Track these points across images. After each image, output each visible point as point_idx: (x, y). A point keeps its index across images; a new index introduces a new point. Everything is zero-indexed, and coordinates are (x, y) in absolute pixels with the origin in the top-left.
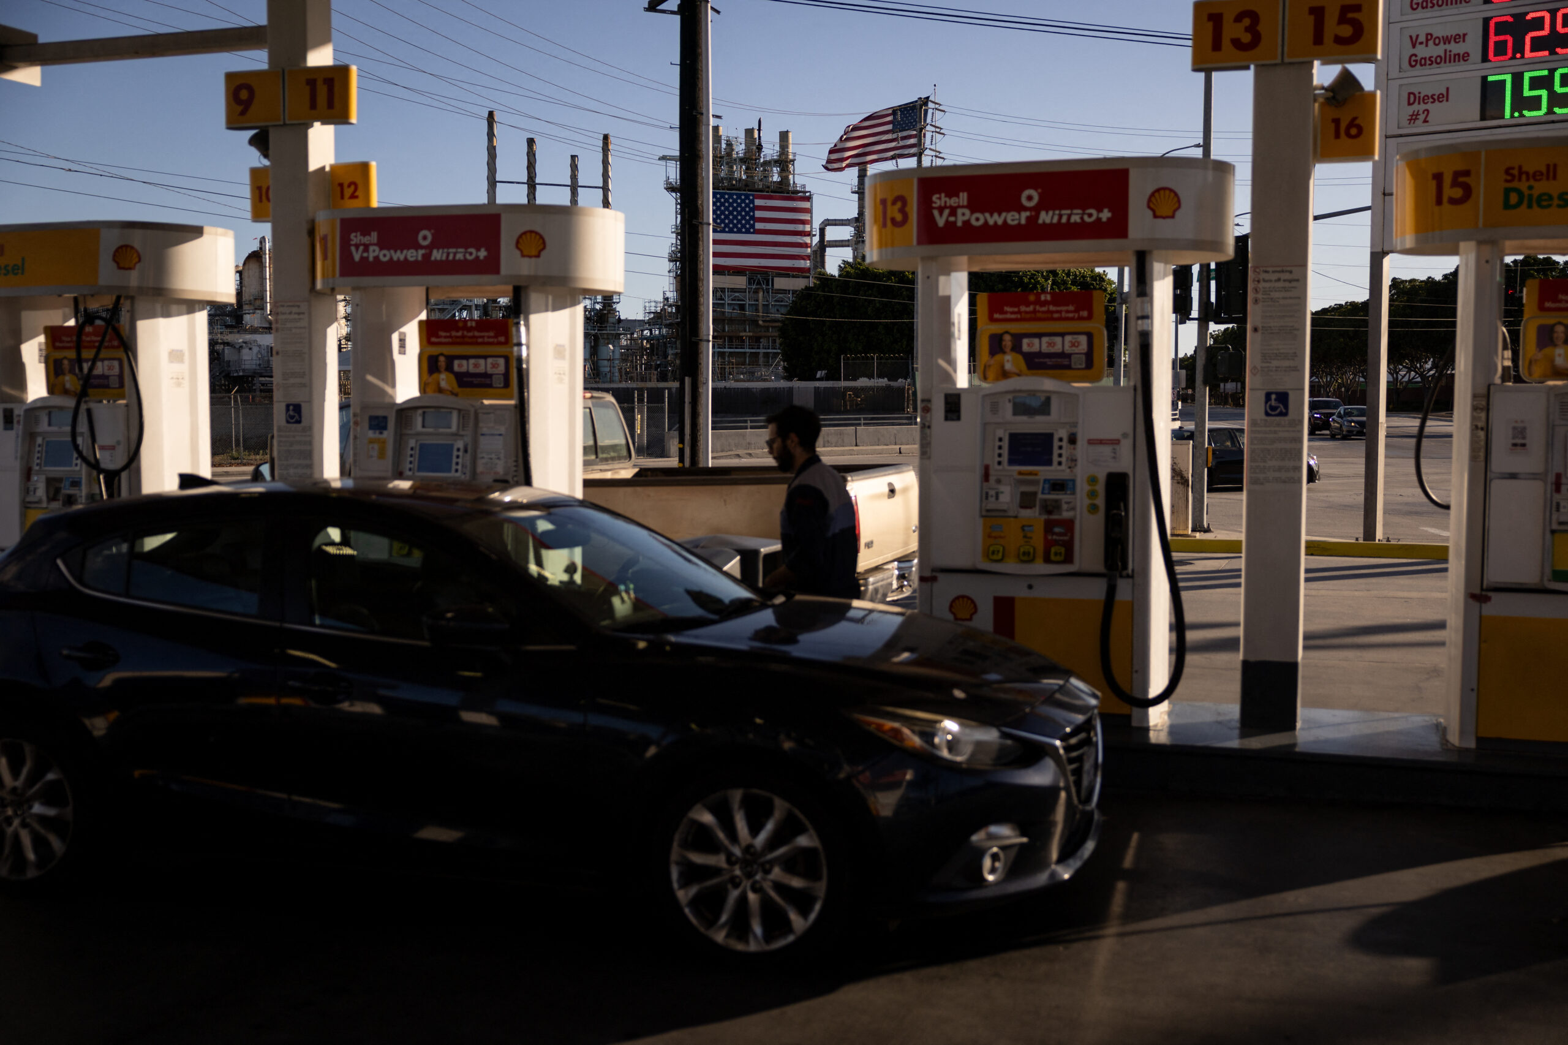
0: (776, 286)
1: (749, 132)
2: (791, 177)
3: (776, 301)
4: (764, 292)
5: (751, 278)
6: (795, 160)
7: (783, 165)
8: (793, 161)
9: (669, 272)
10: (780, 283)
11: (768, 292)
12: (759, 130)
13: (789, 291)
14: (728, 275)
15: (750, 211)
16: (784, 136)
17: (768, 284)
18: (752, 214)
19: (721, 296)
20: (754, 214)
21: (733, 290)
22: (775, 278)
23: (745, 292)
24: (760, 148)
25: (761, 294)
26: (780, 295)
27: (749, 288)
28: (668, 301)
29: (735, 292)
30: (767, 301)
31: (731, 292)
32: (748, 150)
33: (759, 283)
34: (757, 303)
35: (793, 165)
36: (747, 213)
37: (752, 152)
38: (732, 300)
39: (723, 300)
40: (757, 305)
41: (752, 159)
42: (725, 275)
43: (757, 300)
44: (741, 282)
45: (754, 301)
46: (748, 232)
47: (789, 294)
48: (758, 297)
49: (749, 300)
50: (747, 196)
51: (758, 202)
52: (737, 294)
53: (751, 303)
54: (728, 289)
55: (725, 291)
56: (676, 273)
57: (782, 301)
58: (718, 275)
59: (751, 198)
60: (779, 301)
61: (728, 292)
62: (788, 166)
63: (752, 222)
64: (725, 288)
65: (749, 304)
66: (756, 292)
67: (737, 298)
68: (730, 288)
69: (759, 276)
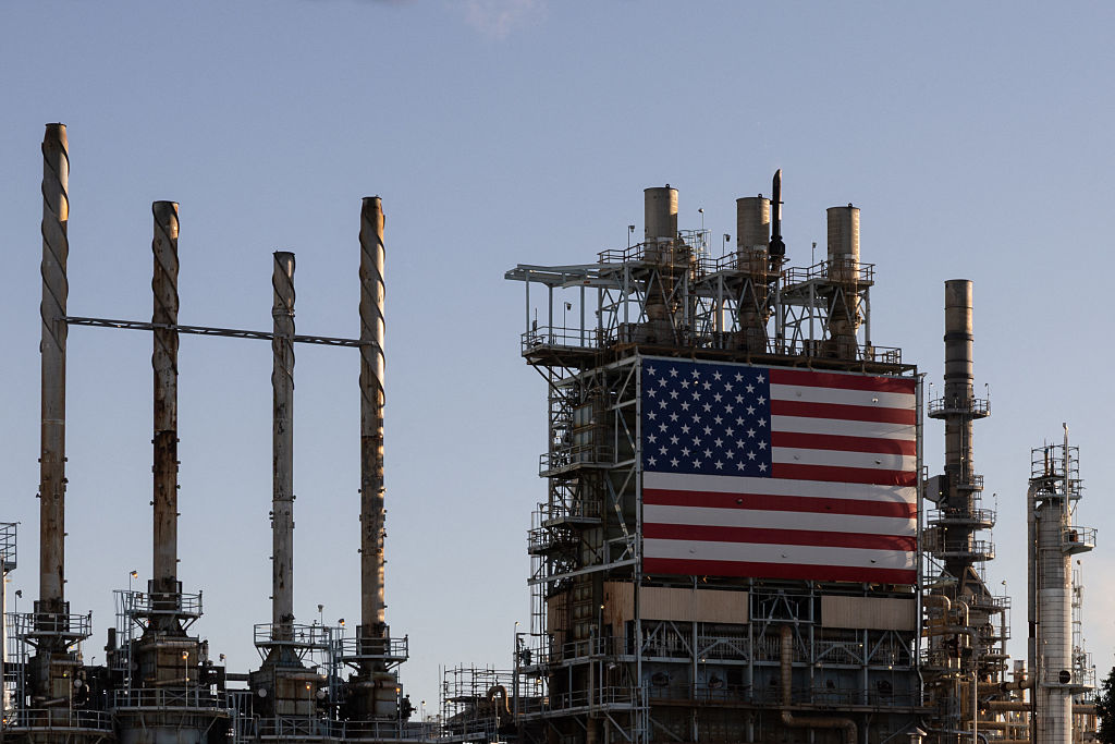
0: (827, 621)
1: (749, 208)
2: (859, 331)
3: (826, 660)
4: (794, 636)
5: (762, 598)
6: (872, 283)
7: (839, 297)
8: (866, 286)
9: (532, 581)
10: (839, 611)
11: (806, 636)
12: (775, 203)
13: (861, 631)
14: (699, 588)
15: (758, 415)
16: (840, 222)
17: (804, 614)
18: (762, 423)
19: (680, 645)
20: (768, 424)
21: (711, 629)
22: (824, 598)
23: (745, 634)
24: (777, 248)
25: (787, 641)
26: (837, 645)
27: (755, 624)
28: (528, 662)
29: (716, 634)
30: (803, 659)
31: (707, 633)
32: (746, 254)
33: (781, 611)
34: (777, 664)
35: (865, 297)
36: (751, 422)
37: (759, 259)
38: (711, 656)
39: (686, 655)
40: (779, 668)
41: (760, 279)
42: (692, 587)
43: (778, 658)
44: (732, 606)
45: (769, 658)
46: (752, 471)
47: (861, 640)
48: (780, 650)
49: (756, 654)
50: (750, 376)
51: (779, 392)
52: (722, 640)
53: (759, 663)
54: (700, 624)
55: (691, 632)
56: (551, 584)
57: (841, 661)
58: (673, 586)
59: (761, 379)
60: (833, 661)
61: (699, 633)
62: (851, 299)
63: (762, 445)
64: (691, 623)
65: (755, 667)
66: (774, 634)
67: (722, 652)
68: (705, 623)
69: (781, 590)
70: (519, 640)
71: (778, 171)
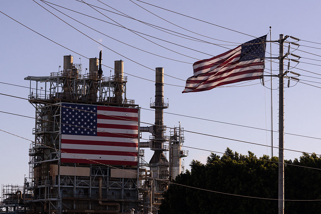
0: (112, 176)
1: (93, 61)
2: (123, 95)
3: (112, 186)
4: (103, 180)
5: (94, 169)
6: (127, 82)
7: (117, 85)
8: (125, 82)
9: (30, 163)
10: (116, 173)
11: (106, 180)
12: (100, 59)
13: (122, 178)
14: (76, 166)
15: (93, 119)
16: (118, 65)
17: (106, 174)
18: (95, 121)
19: (71, 182)
20: (96, 121)
21: (80, 178)
22: (111, 169)
23: (89, 179)
24: (100, 72)
25: (101, 181)
26: (115, 182)
27: (92, 176)
28: (28, 186)
29: (81, 179)
30: (105, 186)
31: (78, 179)
32: (92, 74)
33: (99, 173)
34: (98, 188)
35: (125, 85)
36: (92, 121)
37: (95, 75)
38: (80, 185)
39: (73, 185)
40: (98, 189)
41: (95, 81)
42: (74, 166)
43: (98, 186)
44: (85, 172)
45: (96, 186)
46: (91, 134)
47: (122, 181)
48: (99, 183)
49: (92, 185)
50: (92, 108)
51: (99, 112)
52: (83, 181)
53: (93, 187)
54: (76, 176)
55: (74, 179)
56: (35, 164)
57: (116, 187)
58: (69, 166)
59: (95, 109)
60: (114, 187)
61: (76, 179)
62: (121, 86)
63: (94, 127)
64: (74, 176)
65: (91, 188)
66: (97, 179)
67: (83, 184)
68: (78, 176)
69: (99, 167)
70: (25, 180)
71: (101, 51)
